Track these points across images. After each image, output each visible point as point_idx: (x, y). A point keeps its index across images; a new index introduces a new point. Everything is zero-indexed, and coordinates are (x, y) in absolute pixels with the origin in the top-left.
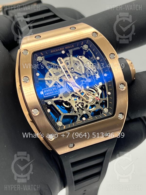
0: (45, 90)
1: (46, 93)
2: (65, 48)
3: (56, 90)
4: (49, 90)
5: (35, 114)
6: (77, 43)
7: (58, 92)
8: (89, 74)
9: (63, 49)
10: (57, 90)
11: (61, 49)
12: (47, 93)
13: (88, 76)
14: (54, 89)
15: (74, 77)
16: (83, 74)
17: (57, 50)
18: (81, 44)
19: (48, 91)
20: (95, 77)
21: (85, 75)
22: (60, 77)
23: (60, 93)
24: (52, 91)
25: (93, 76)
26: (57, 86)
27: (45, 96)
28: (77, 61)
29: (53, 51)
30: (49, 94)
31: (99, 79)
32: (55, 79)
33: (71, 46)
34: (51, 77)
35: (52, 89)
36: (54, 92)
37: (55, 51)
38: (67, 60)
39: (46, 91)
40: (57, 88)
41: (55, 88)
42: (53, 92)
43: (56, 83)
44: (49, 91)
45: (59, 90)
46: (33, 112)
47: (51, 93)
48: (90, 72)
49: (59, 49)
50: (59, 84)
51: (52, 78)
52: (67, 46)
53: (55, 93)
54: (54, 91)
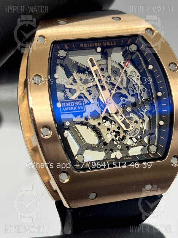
0: (64, 103)
1: (64, 107)
2: (102, 44)
3: (80, 106)
4: (69, 103)
5: (44, 136)
6: (122, 40)
7: (83, 110)
8: (133, 91)
9: (99, 44)
10: (82, 105)
11: (96, 44)
12: (66, 108)
13: (131, 93)
14: (78, 104)
15: (110, 91)
16: (124, 88)
17: (90, 44)
18: (127, 43)
19: (68, 106)
20: (141, 95)
21: (127, 90)
22: (89, 88)
23: (86, 111)
24: (74, 105)
25: (139, 95)
26: (83, 99)
27: (62, 112)
28: (117, 68)
29: (84, 44)
30: (69, 110)
31: (146, 99)
32: (81, 88)
33: (111, 43)
34: (75, 85)
35: (75, 103)
36: (77, 108)
37: (86, 46)
38: (102, 64)
39: (65, 105)
40: (82, 103)
41: (79, 102)
42: (75, 108)
43: (82, 95)
44: (70, 105)
45: (86, 106)
46: (42, 132)
47: (72, 108)
48: (135, 87)
49: (93, 44)
50: (85, 97)
51: (77, 86)
52: (106, 42)
53: (79, 110)
54: (77, 106)
